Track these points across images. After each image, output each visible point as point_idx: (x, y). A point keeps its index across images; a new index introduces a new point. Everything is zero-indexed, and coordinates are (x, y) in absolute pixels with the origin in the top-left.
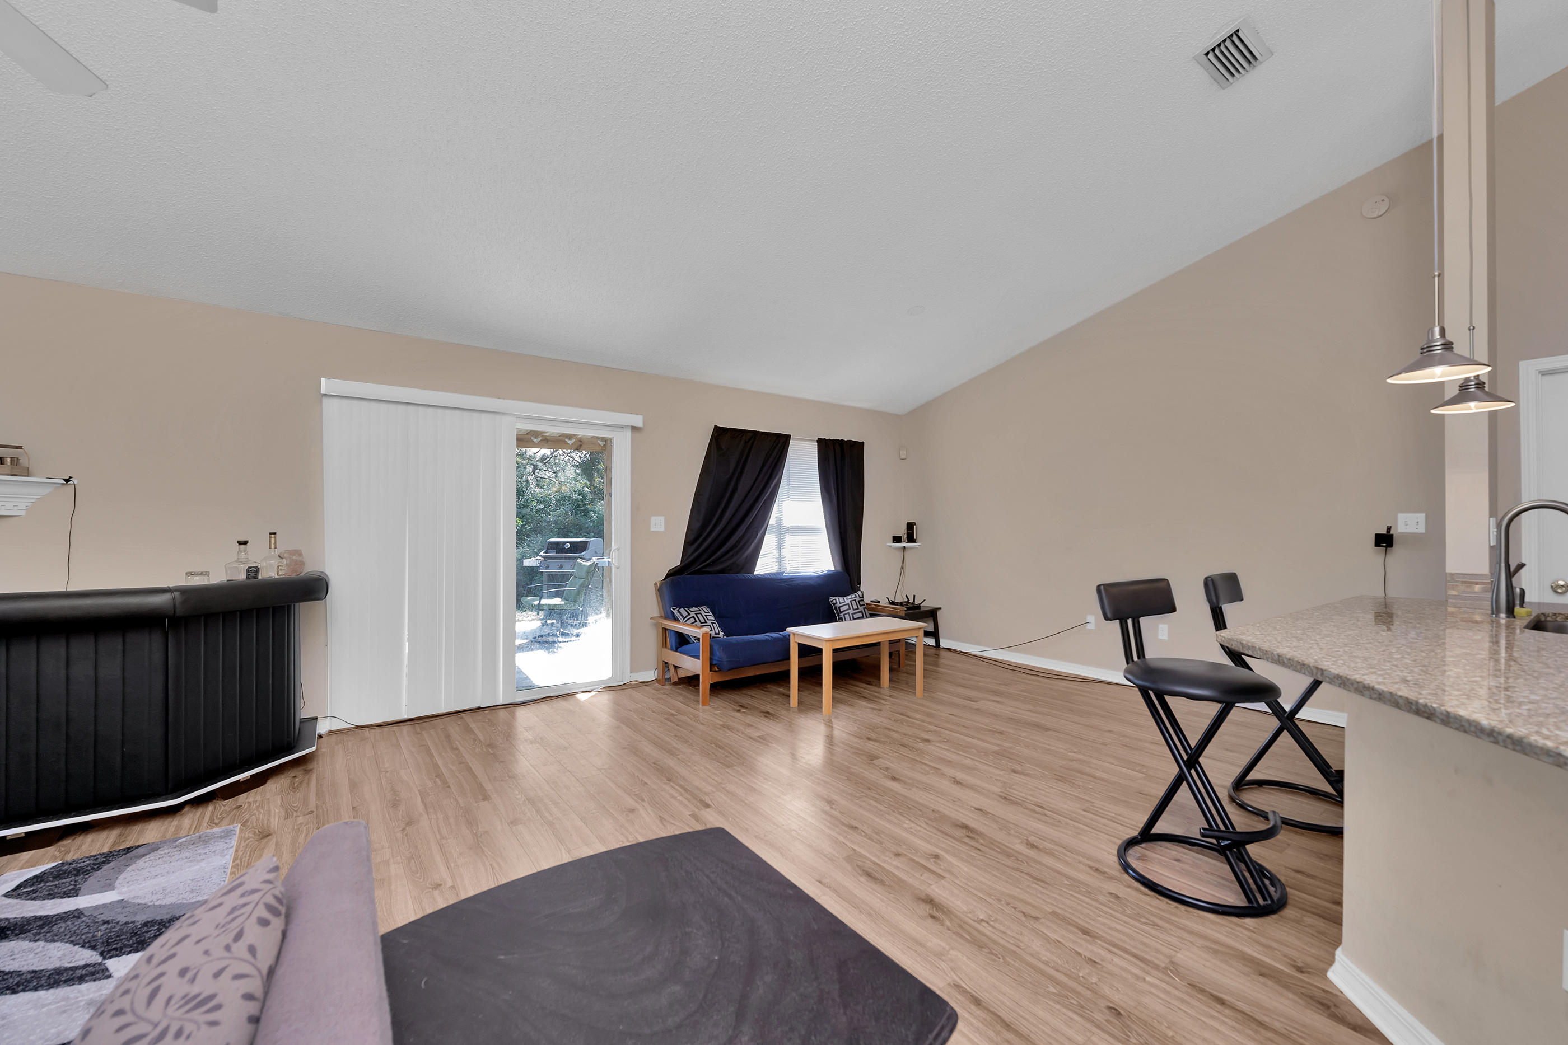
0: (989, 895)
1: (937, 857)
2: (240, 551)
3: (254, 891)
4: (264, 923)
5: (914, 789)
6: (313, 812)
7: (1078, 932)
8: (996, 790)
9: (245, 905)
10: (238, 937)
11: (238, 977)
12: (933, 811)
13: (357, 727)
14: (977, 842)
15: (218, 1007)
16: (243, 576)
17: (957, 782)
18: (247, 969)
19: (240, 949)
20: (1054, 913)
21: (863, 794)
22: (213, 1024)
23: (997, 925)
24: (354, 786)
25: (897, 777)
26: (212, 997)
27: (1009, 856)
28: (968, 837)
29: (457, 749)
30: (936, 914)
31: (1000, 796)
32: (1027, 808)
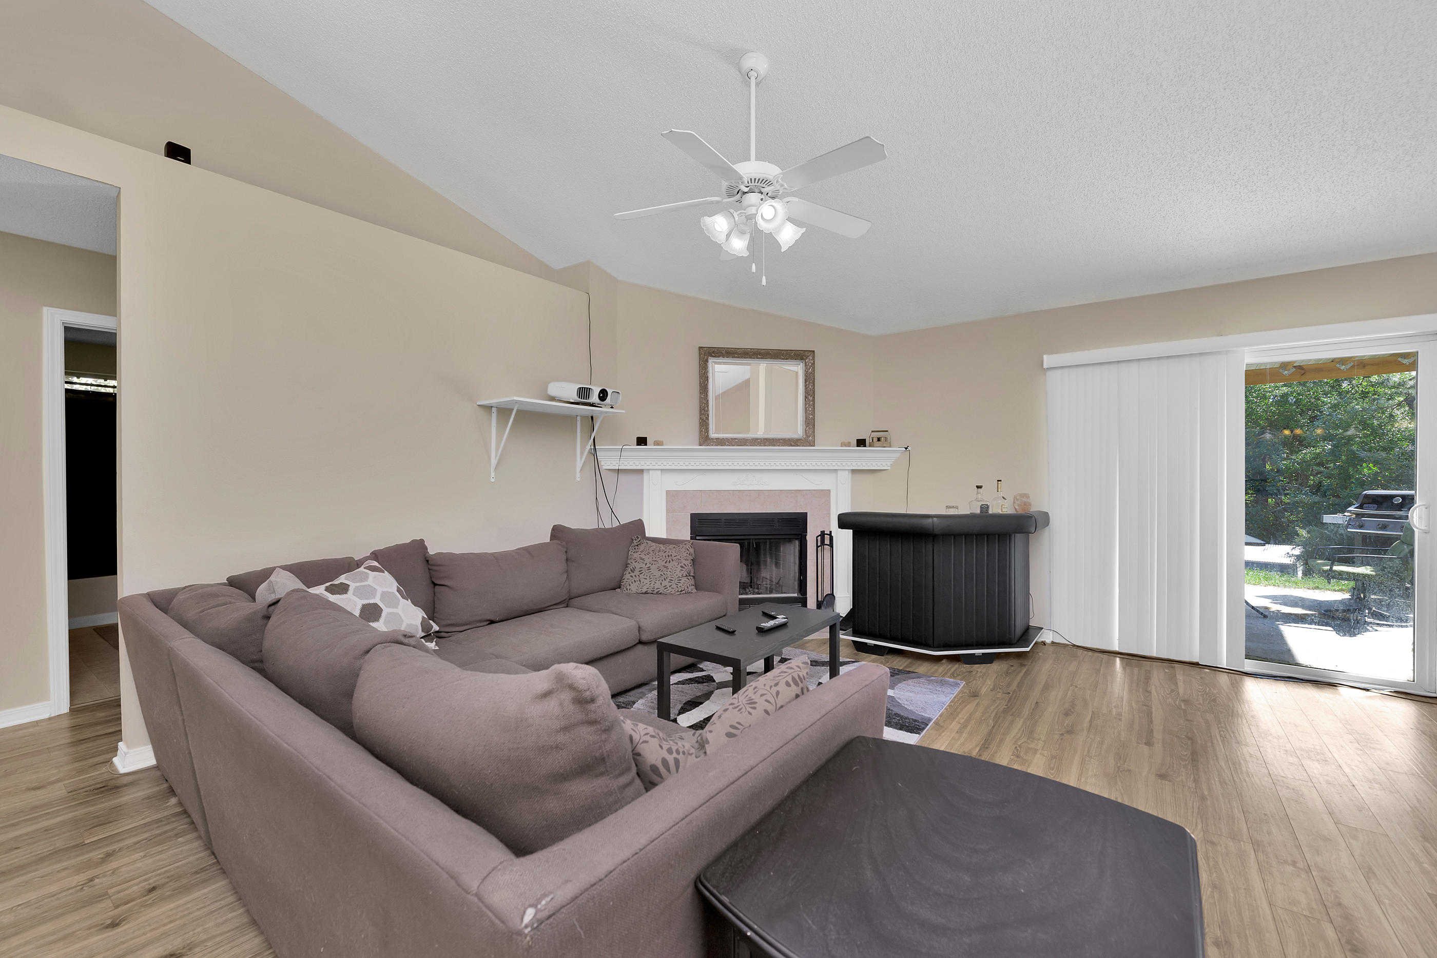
2: (978, 493)
3: (791, 668)
4: (788, 684)
6: (1010, 693)
9: (786, 672)
10: (776, 685)
11: (767, 701)
13: (1074, 645)
15: (755, 708)
16: (978, 511)
18: (772, 700)
19: (774, 689)
22: (750, 713)
24: (1047, 687)
26: (756, 703)
29: (1149, 692)
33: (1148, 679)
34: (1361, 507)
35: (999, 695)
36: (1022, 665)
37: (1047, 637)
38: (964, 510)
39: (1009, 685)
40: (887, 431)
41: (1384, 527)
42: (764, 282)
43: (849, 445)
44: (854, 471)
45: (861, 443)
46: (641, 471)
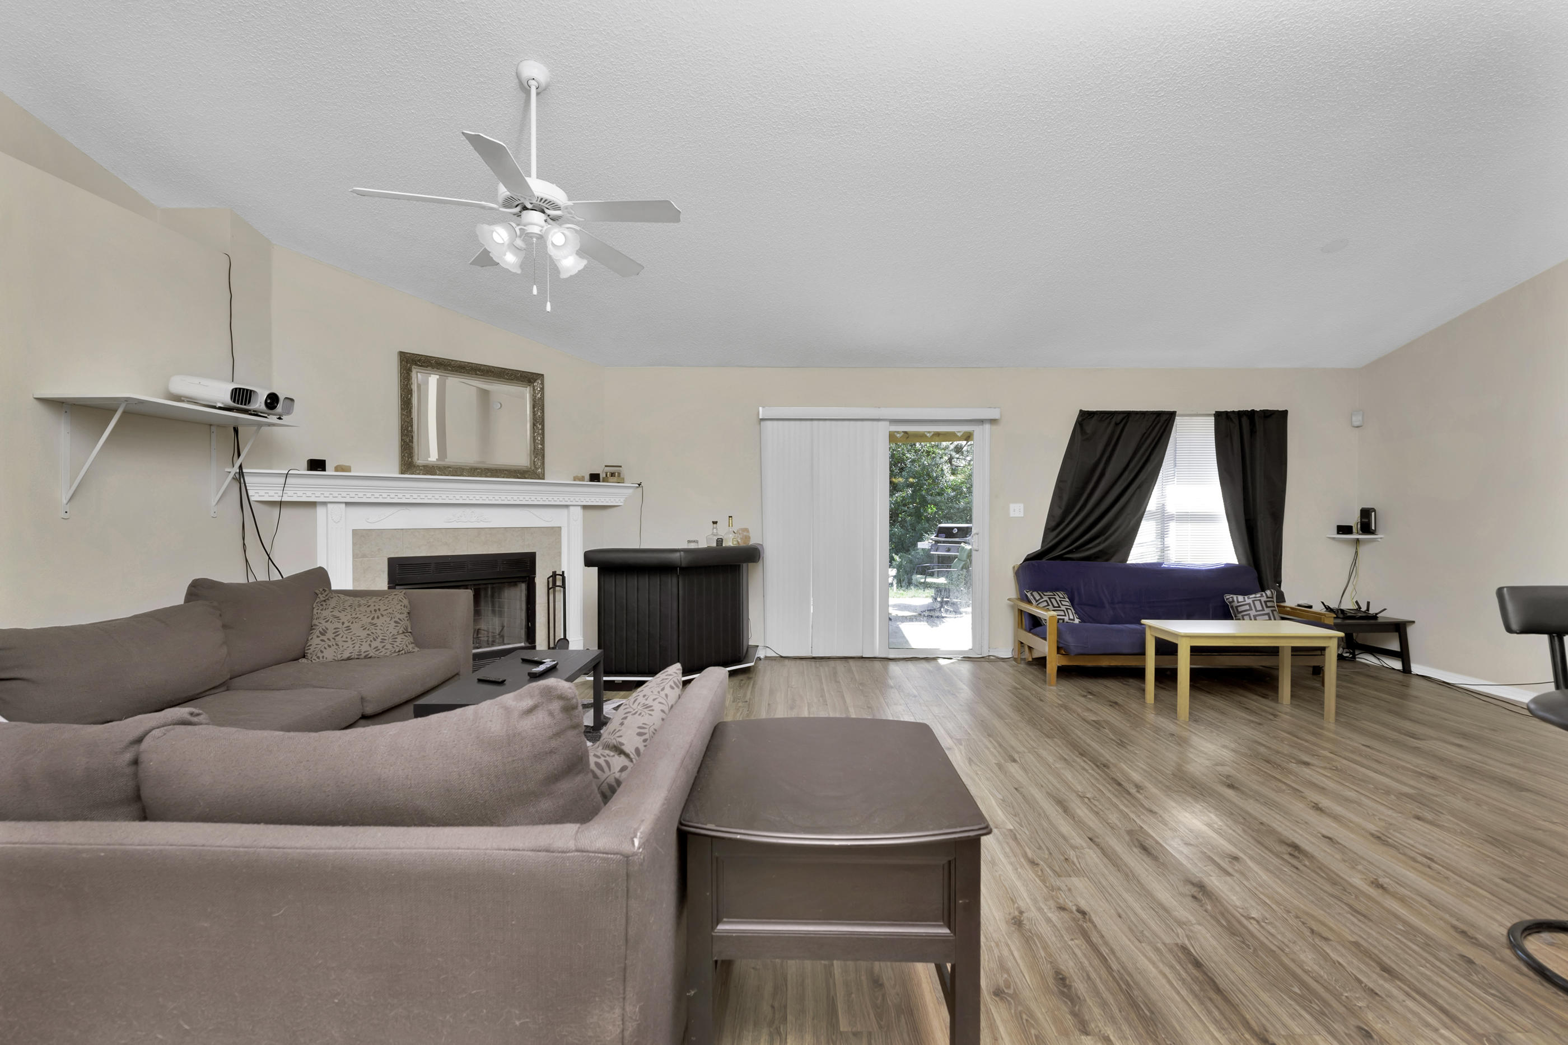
0: (1278, 904)
1: (1236, 858)
2: (714, 528)
3: (670, 675)
4: (672, 688)
5: (1251, 801)
6: (746, 702)
7: (1375, 966)
8: (1372, 828)
9: (667, 679)
10: (663, 689)
11: (660, 703)
12: (1261, 823)
13: (781, 657)
14: (1300, 862)
15: (653, 710)
16: (714, 545)
17: (1317, 808)
18: (664, 702)
19: (663, 693)
20: (1356, 944)
21: (1181, 789)
22: (651, 715)
23: (1269, 928)
24: (772, 692)
25: (1236, 785)
26: (651, 706)
27: (1334, 883)
28: (1290, 854)
29: (839, 682)
30: (1200, 896)
31: (1372, 835)
32: (1404, 854)
33: (835, 674)
34: (937, 536)
35: (740, 704)
36: (749, 678)
37: (761, 653)
38: (703, 544)
39: (745, 695)
40: (620, 467)
41: (949, 550)
42: (549, 308)
43: (582, 479)
44: (585, 507)
45: (595, 477)
46: (313, 504)
